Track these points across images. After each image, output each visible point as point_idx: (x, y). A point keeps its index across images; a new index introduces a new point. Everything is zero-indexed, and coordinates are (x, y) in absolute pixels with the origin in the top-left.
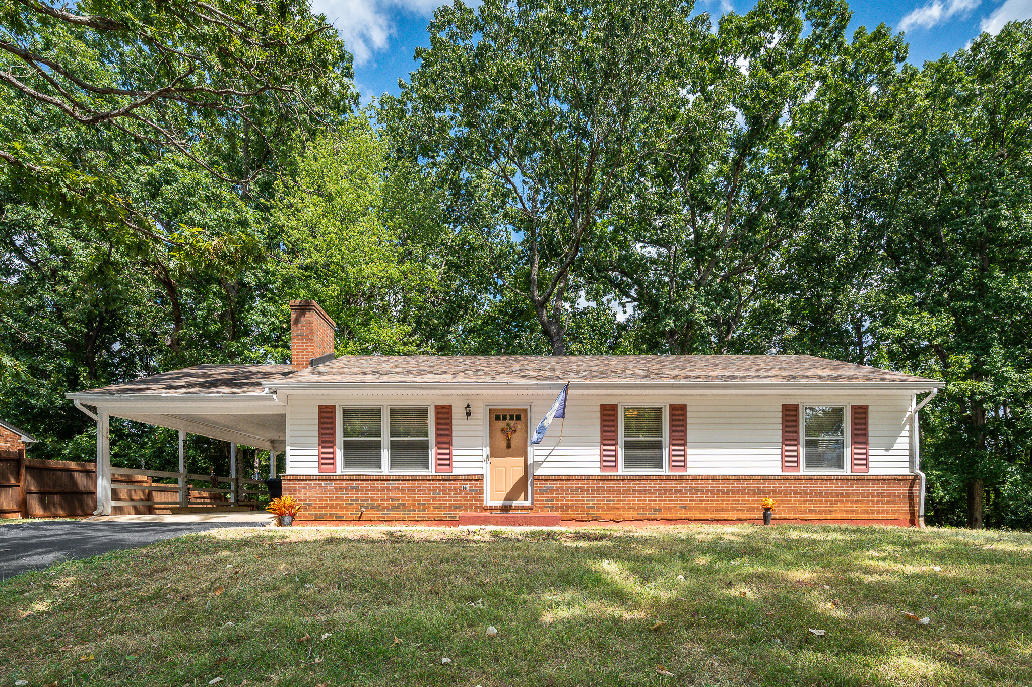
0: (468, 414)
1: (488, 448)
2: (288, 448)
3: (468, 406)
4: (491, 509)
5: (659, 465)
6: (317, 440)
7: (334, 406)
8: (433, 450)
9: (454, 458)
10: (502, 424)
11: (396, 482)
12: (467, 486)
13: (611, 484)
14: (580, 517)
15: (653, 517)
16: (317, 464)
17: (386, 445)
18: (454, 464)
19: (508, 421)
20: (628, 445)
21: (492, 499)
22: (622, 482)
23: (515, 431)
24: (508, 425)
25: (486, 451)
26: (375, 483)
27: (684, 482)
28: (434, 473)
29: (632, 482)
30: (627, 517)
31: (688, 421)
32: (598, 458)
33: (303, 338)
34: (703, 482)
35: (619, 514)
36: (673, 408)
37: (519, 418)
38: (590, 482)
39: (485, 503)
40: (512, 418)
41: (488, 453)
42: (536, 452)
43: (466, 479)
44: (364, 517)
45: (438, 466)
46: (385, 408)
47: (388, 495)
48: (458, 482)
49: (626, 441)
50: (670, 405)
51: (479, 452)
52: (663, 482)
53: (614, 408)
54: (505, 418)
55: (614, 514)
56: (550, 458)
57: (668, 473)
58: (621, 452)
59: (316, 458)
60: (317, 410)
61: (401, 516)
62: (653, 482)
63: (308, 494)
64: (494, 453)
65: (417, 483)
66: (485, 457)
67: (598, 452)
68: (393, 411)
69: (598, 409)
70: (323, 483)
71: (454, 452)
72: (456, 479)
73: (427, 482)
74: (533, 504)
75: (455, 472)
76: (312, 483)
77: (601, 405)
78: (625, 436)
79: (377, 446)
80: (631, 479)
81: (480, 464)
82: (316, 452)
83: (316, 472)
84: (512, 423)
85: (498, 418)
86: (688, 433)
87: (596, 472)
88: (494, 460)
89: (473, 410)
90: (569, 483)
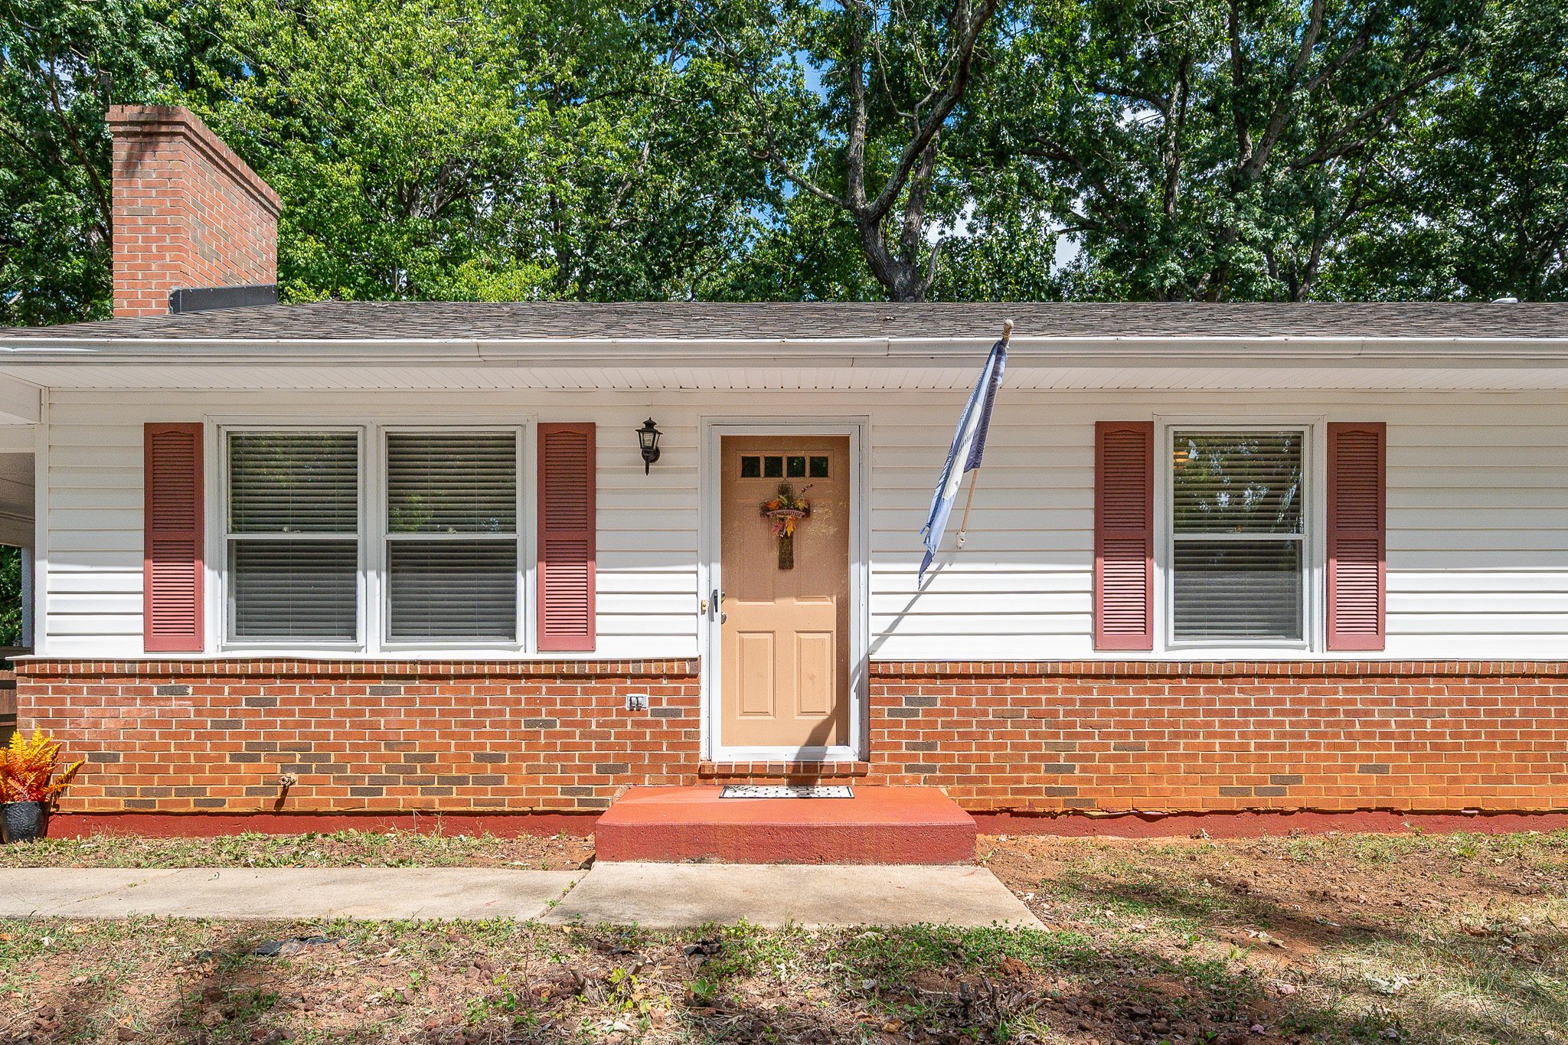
0: (651, 455)
1: (717, 568)
2: (42, 566)
3: (650, 426)
4: (728, 776)
5: (1289, 626)
6: (138, 540)
7: (199, 427)
8: (531, 575)
9: (601, 603)
10: (764, 488)
11: (402, 685)
12: (644, 699)
13: (1131, 689)
14: (1023, 803)
15: (1270, 803)
16: (137, 624)
17: (372, 558)
18: (601, 624)
19: (784, 479)
20: (1187, 558)
21: (727, 741)
22: (1166, 685)
23: (807, 512)
24: (784, 490)
25: (709, 576)
26: (333, 686)
27: (1378, 684)
28: (532, 654)
29: (1202, 686)
30: (1187, 800)
31: (1391, 479)
32: (1086, 603)
33: (148, 223)
34: (1443, 684)
35: (1158, 793)
36: (1340, 433)
37: (819, 468)
38: (1060, 685)
39: (703, 754)
40: (796, 468)
41: (717, 585)
42: (877, 583)
43: (644, 673)
44: (295, 803)
45: (549, 629)
46: (371, 433)
47: (373, 726)
48: (614, 685)
49: (1178, 545)
50: (1331, 426)
51: (686, 582)
52: (1307, 685)
53: (1142, 433)
54: (774, 467)
55: (1140, 792)
56: (924, 603)
57: (1320, 654)
58: (1162, 580)
59: (137, 603)
60: (139, 438)
61: (418, 798)
62: (1272, 685)
63: (105, 724)
64: (733, 587)
65: (473, 685)
66: (705, 597)
67: (1085, 581)
68: (397, 445)
69: (1089, 437)
70: (154, 687)
71: (602, 582)
72: (607, 674)
73: (509, 686)
74: (865, 757)
75: (606, 649)
76: (120, 685)
77: (1098, 425)
78: (1178, 528)
79: (345, 558)
80: (1200, 674)
81: (688, 624)
82: (136, 581)
83: (133, 649)
84: (797, 484)
85: (750, 467)
86: (1391, 519)
87: (1080, 650)
88: (736, 606)
89: (664, 442)
90: (989, 686)
